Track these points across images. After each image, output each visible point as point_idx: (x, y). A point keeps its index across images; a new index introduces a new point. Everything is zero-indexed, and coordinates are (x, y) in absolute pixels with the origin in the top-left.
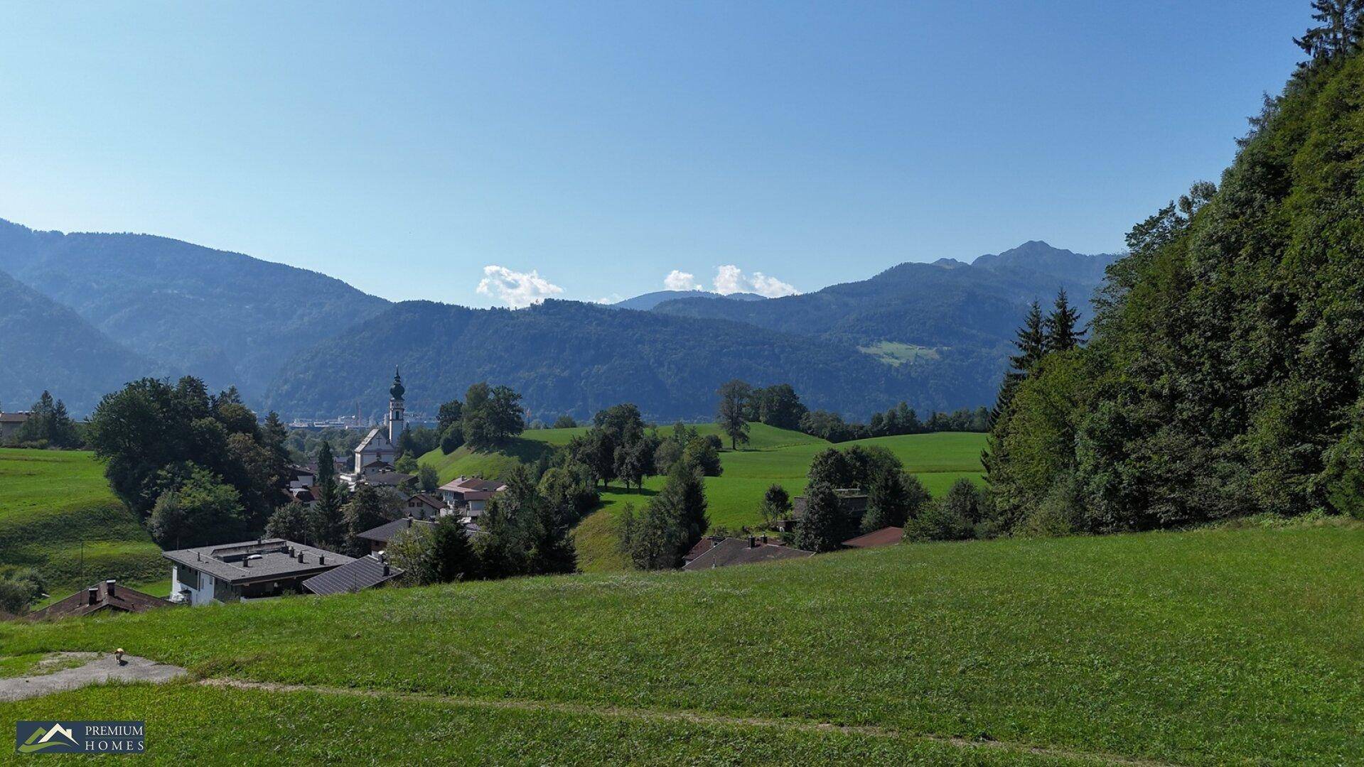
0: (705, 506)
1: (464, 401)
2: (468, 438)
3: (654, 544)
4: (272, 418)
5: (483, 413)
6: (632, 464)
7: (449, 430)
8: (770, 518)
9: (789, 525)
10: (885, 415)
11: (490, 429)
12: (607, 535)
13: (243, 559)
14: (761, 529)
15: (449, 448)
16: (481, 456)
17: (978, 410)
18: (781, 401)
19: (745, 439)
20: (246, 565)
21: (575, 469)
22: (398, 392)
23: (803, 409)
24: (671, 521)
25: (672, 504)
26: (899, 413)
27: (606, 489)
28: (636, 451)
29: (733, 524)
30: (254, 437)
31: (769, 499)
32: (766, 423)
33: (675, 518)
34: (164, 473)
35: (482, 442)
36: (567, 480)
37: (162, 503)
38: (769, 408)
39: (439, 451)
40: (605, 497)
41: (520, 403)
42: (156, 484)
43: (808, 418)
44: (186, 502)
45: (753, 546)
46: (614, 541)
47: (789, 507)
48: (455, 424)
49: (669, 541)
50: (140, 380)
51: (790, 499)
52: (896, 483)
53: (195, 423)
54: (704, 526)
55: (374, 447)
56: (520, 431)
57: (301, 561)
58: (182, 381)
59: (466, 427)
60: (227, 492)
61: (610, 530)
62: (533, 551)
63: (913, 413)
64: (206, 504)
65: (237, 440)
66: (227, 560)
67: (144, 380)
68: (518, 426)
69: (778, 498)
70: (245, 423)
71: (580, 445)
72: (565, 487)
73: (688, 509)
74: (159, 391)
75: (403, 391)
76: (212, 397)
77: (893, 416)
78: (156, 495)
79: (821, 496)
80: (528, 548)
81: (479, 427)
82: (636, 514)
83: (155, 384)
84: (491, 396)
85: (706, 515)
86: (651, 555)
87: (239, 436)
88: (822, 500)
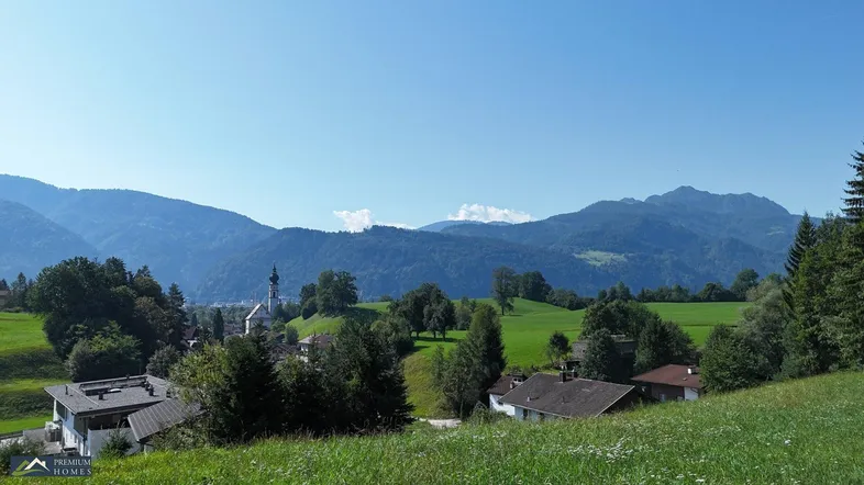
0: (503, 348)
1: (317, 283)
2: (320, 308)
3: (462, 380)
4: (174, 289)
5: (330, 290)
6: (438, 318)
7: (307, 303)
8: (554, 359)
9: (570, 364)
10: (608, 291)
11: (335, 301)
12: (421, 372)
13: (101, 394)
14: (547, 368)
15: (307, 314)
16: (329, 319)
17: (673, 287)
18: (533, 283)
19: (511, 308)
20: (101, 398)
21: (395, 321)
22: (275, 279)
23: (549, 288)
24: (475, 361)
25: (476, 346)
26: (618, 290)
27: (418, 338)
28: (440, 308)
29: (523, 363)
30: (156, 300)
31: (553, 343)
32: (523, 298)
33: (478, 357)
34: (81, 326)
35: (329, 310)
36: (389, 330)
37: (77, 348)
38: (526, 289)
39: (301, 317)
40: (418, 343)
41: (355, 283)
42: (75, 335)
43: (553, 293)
44: (96, 349)
45: (565, 380)
46: (429, 378)
47: (569, 349)
48: (311, 299)
49: (474, 378)
50: (73, 258)
51: (570, 344)
52: (663, 328)
53: (113, 289)
54: (502, 364)
55: (259, 315)
56: (355, 302)
57: (151, 394)
58: (108, 261)
59: (318, 300)
60: (129, 341)
61: (424, 369)
62: (354, 381)
63: (628, 289)
64: (111, 350)
65: (143, 302)
66: (89, 393)
67: (76, 258)
68: (354, 299)
69: (560, 342)
70: (153, 290)
71: (398, 305)
72: (387, 335)
73: (489, 350)
74: (86, 267)
75: (278, 278)
76: (130, 273)
77: (614, 292)
78: (75, 342)
79: (601, 339)
80: (349, 377)
81: (327, 300)
82: (446, 355)
83: (84, 261)
84: (336, 278)
85: (503, 356)
86: (459, 388)
87: (144, 299)
88: (602, 343)
